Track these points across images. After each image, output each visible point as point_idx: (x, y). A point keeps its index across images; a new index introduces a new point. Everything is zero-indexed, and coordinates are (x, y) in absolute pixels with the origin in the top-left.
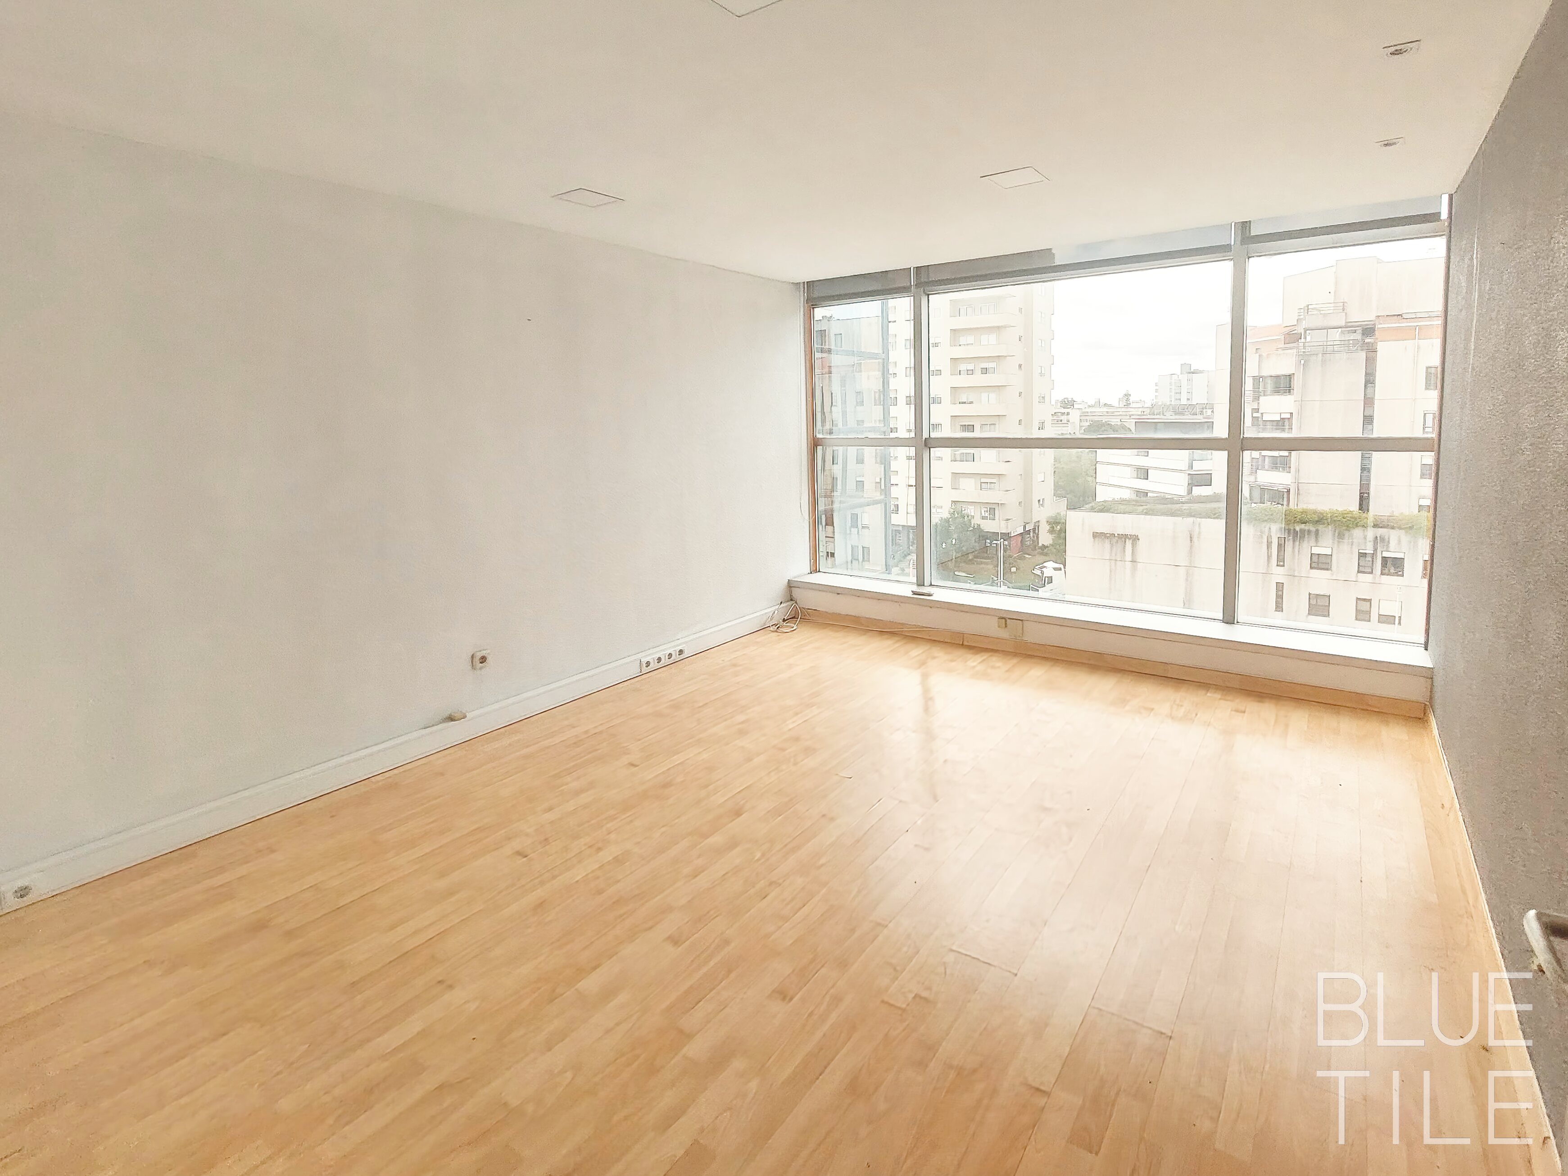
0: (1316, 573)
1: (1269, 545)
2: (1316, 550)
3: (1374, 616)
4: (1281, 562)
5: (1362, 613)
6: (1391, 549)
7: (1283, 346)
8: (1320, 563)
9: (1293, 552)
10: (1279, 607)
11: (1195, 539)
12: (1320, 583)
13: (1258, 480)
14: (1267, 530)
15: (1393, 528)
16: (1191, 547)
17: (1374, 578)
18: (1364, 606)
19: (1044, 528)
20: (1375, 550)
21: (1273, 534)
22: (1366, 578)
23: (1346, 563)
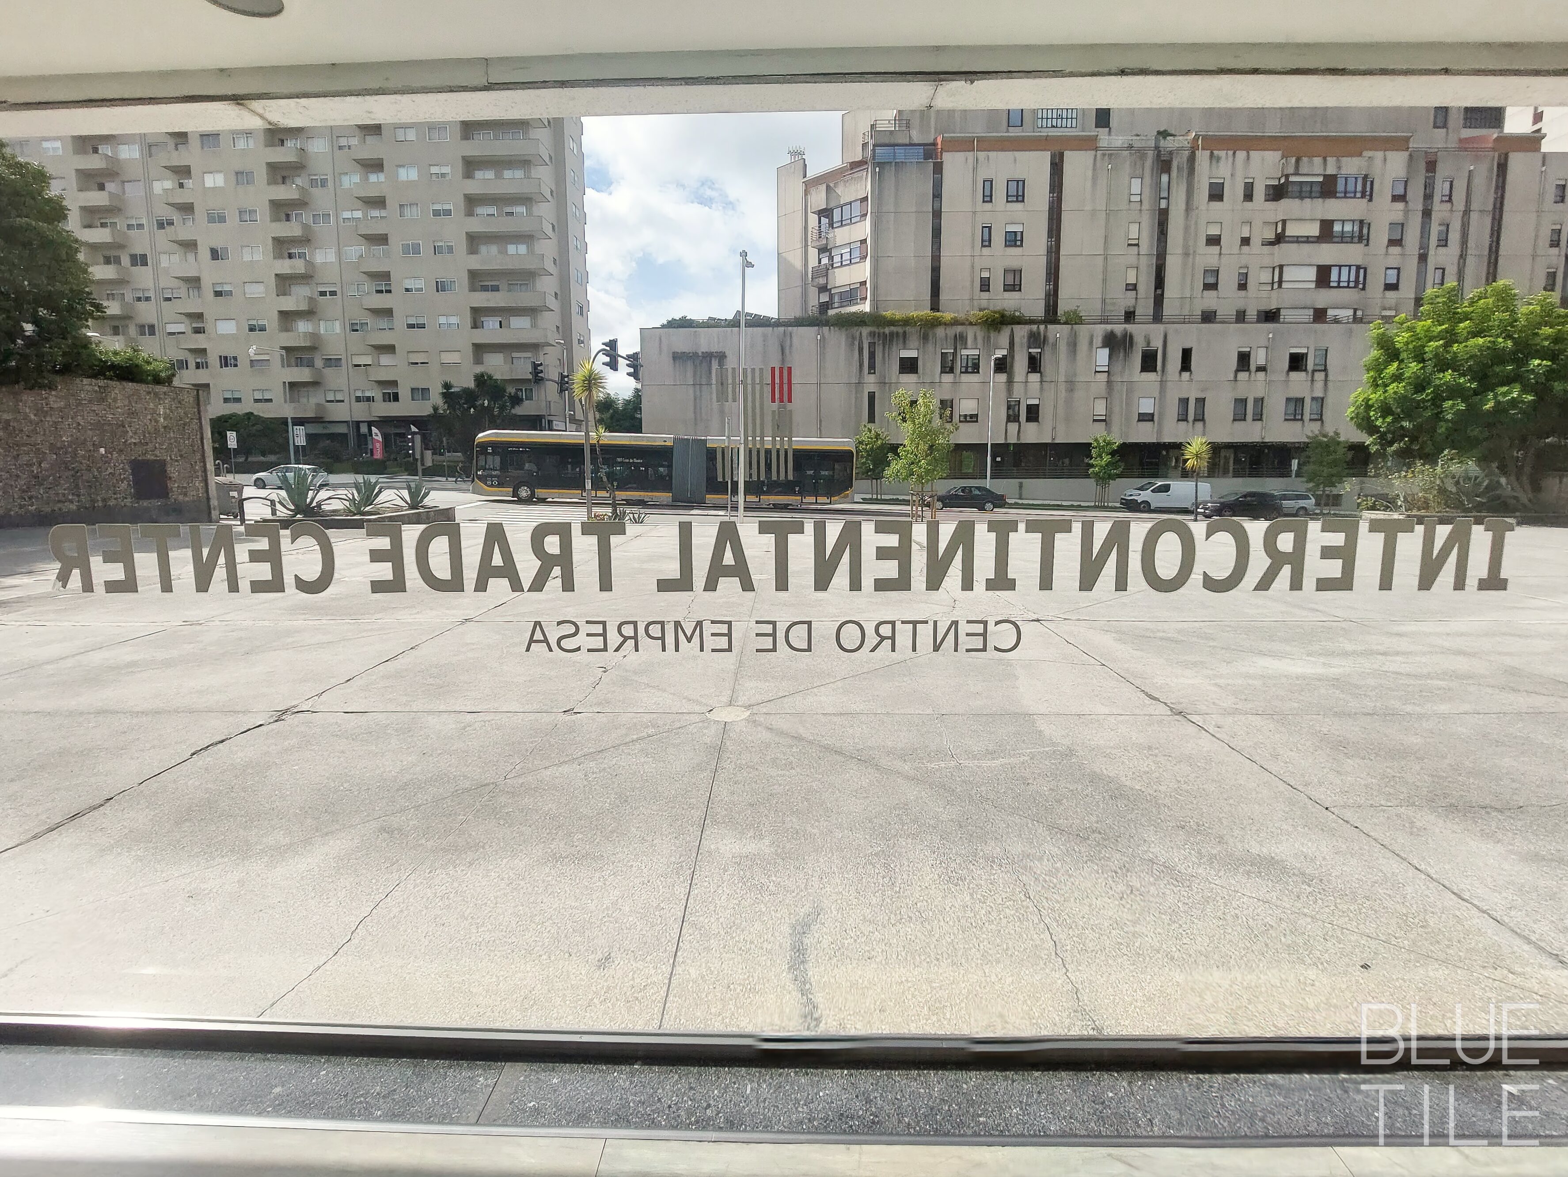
0: (904, 379)
1: (861, 351)
2: (904, 354)
3: (956, 417)
4: (872, 368)
5: (945, 416)
8: (909, 367)
9: (883, 356)
10: (872, 415)
11: (787, 351)
12: (908, 387)
14: (858, 337)
15: (968, 325)
16: (783, 360)
17: (955, 379)
18: (946, 408)
20: (955, 348)
21: (864, 339)
22: (948, 378)
23: (930, 365)
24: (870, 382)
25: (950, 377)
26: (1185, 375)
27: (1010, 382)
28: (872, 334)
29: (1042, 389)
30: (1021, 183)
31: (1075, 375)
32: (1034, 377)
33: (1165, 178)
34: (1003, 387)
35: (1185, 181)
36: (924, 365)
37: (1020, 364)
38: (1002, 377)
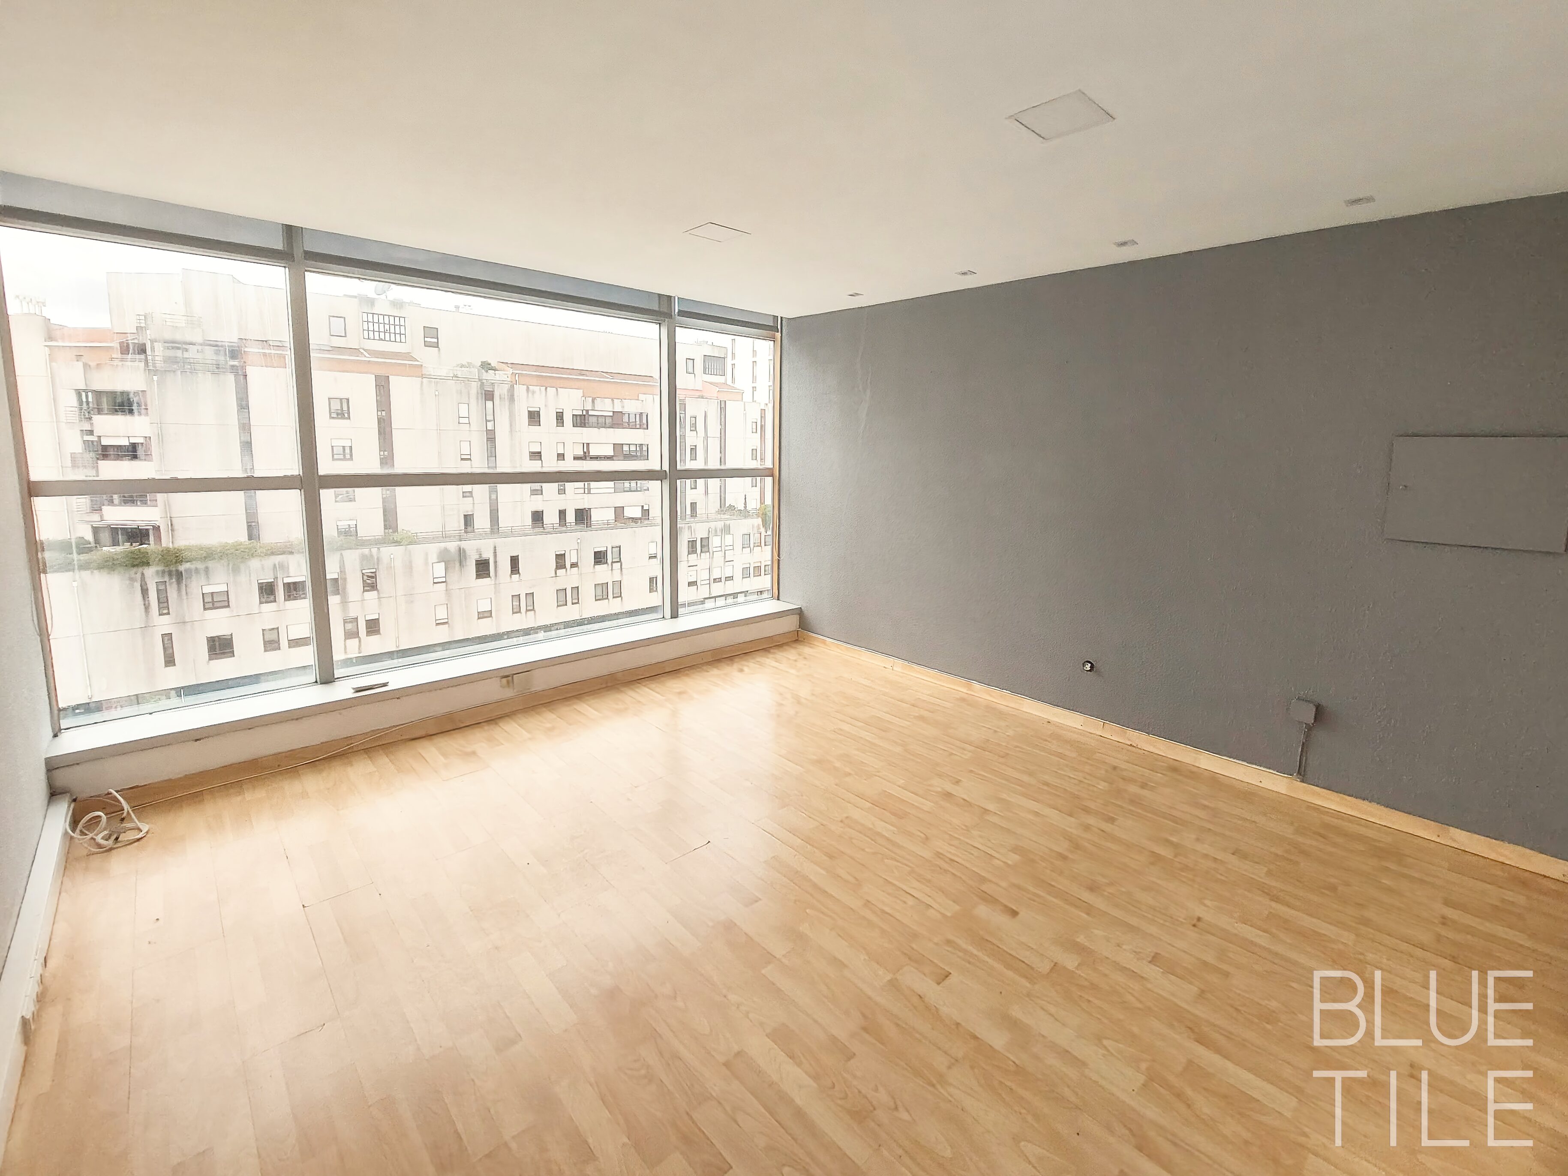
0: (211, 614)
1: (145, 592)
2: (207, 589)
3: (284, 643)
4: (164, 610)
5: (271, 644)
6: (291, 574)
7: (119, 356)
8: (214, 602)
9: (179, 595)
10: (170, 661)
12: (218, 623)
14: (139, 576)
15: (291, 553)
17: (279, 605)
18: (272, 636)
20: (276, 577)
21: (148, 579)
22: (268, 607)
23: (245, 595)
24: (163, 624)
25: (272, 606)
26: (515, 576)
27: (344, 602)
28: (161, 573)
29: (380, 604)
30: (344, 402)
31: (413, 588)
32: (371, 595)
33: (489, 404)
35: (507, 409)
36: (236, 598)
37: (354, 584)
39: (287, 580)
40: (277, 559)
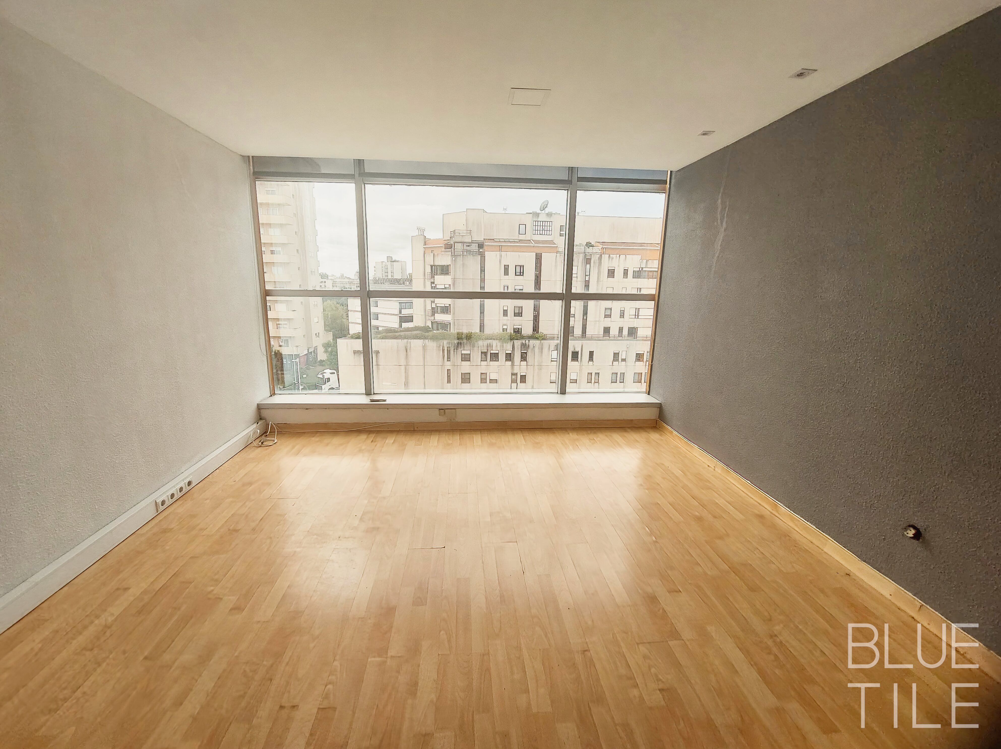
0: (464, 363)
1: (443, 350)
2: (464, 352)
3: (488, 381)
4: (449, 359)
5: (483, 380)
6: (494, 349)
7: (444, 250)
8: (466, 358)
9: (454, 353)
10: (449, 381)
11: (408, 351)
12: (466, 367)
13: (435, 318)
14: (442, 343)
15: (494, 339)
16: (407, 355)
17: (487, 363)
18: (483, 377)
19: (321, 350)
20: (488, 350)
21: (445, 345)
22: (484, 363)
23: (476, 356)
24: (448, 366)
25: (485, 363)
26: (591, 363)
27: (513, 365)
28: (448, 343)
29: (527, 369)
30: (522, 267)
31: (542, 362)
32: (524, 363)
33: (588, 266)
34: (510, 367)
35: (597, 268)
36: (473, 357)
37: (517, 357)
38: (509, 363)
39: (492, 352)
40: (489, 341)
